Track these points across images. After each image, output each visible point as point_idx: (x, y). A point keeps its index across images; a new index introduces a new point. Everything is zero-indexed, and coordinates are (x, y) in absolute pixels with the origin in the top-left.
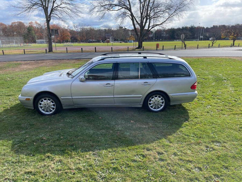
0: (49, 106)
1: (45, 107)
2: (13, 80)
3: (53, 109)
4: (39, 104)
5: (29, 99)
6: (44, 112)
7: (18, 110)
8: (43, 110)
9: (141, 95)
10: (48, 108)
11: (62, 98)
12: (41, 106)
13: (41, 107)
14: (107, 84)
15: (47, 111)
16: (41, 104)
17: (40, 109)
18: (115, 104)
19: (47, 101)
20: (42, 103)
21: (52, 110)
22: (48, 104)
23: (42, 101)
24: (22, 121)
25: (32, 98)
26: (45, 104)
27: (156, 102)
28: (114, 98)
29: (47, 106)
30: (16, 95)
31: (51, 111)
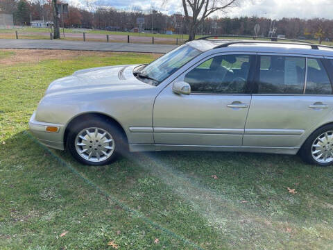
0: (100, 146)
1: (90, 147)
2: (5, 80)
3: (108, 151)
4: (77, 140)
5: (54, 129)
6: (86, 158)
7: (24, 149)
8: (85, 153)
9: (303, 131)
10: (96, 149)
11: (130, 128)
12: (82, 144)
13: (81, 148)
14: (233, 103)
15: (94, 157)
16: (80, 140)
17: (80, 152)
18: (242, 145)
19: (96, 136)
20: (85, 138)
21: (105, 153)
22: (97, 141)
23: (84, 134)
24: (40, 180)
25: (62, 126)
26: (91, 142)
27: (327, 145)
28: (245, 133)
29: (95, 146)
30: (15, 111)
31: (103, 155)
